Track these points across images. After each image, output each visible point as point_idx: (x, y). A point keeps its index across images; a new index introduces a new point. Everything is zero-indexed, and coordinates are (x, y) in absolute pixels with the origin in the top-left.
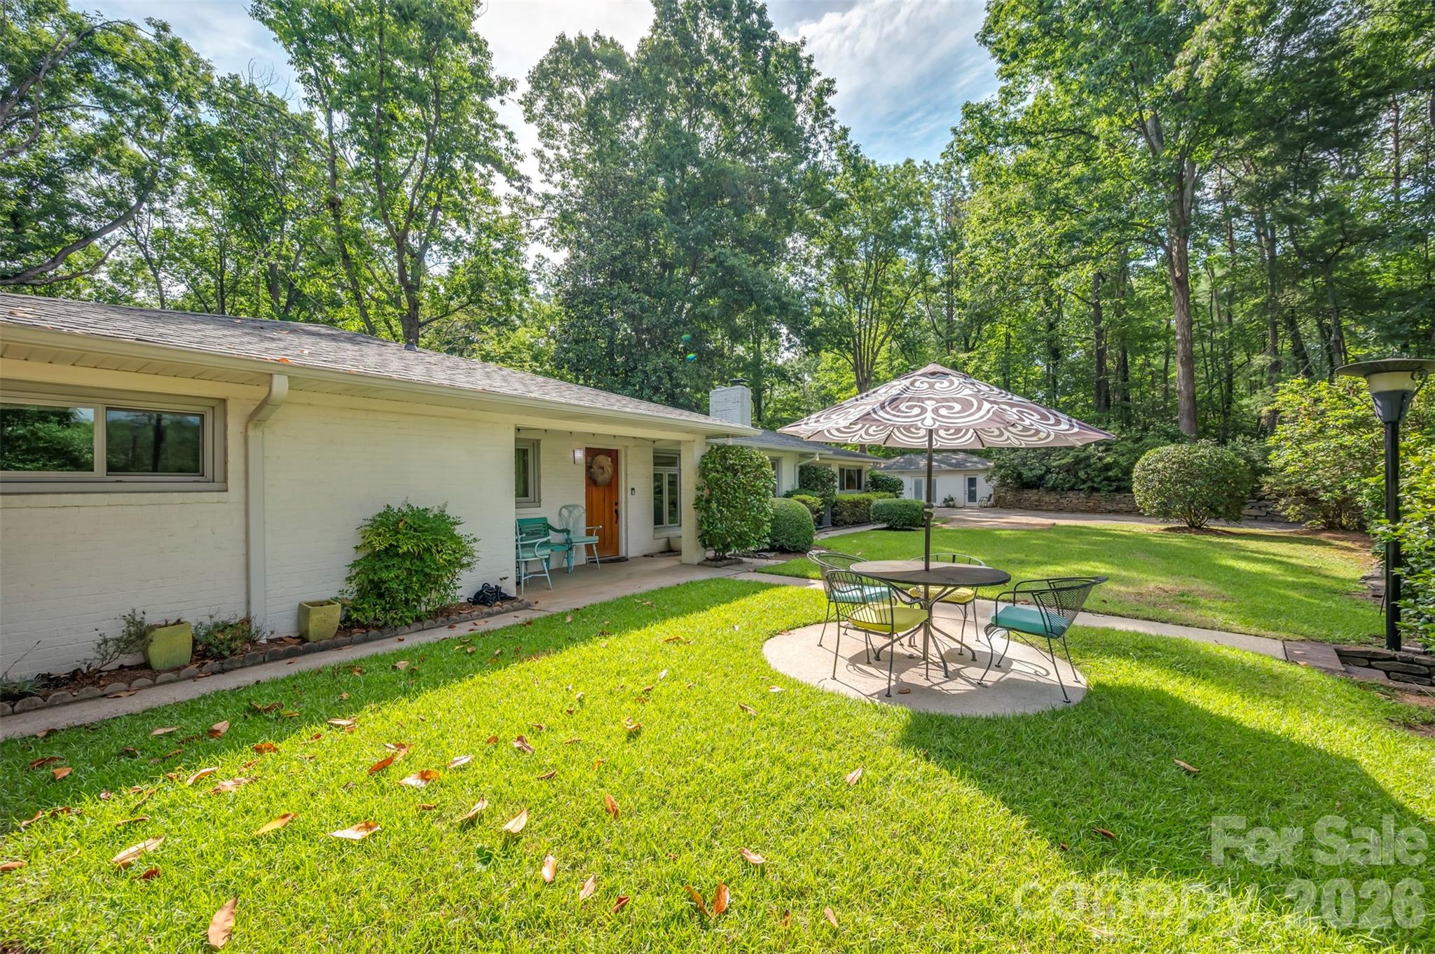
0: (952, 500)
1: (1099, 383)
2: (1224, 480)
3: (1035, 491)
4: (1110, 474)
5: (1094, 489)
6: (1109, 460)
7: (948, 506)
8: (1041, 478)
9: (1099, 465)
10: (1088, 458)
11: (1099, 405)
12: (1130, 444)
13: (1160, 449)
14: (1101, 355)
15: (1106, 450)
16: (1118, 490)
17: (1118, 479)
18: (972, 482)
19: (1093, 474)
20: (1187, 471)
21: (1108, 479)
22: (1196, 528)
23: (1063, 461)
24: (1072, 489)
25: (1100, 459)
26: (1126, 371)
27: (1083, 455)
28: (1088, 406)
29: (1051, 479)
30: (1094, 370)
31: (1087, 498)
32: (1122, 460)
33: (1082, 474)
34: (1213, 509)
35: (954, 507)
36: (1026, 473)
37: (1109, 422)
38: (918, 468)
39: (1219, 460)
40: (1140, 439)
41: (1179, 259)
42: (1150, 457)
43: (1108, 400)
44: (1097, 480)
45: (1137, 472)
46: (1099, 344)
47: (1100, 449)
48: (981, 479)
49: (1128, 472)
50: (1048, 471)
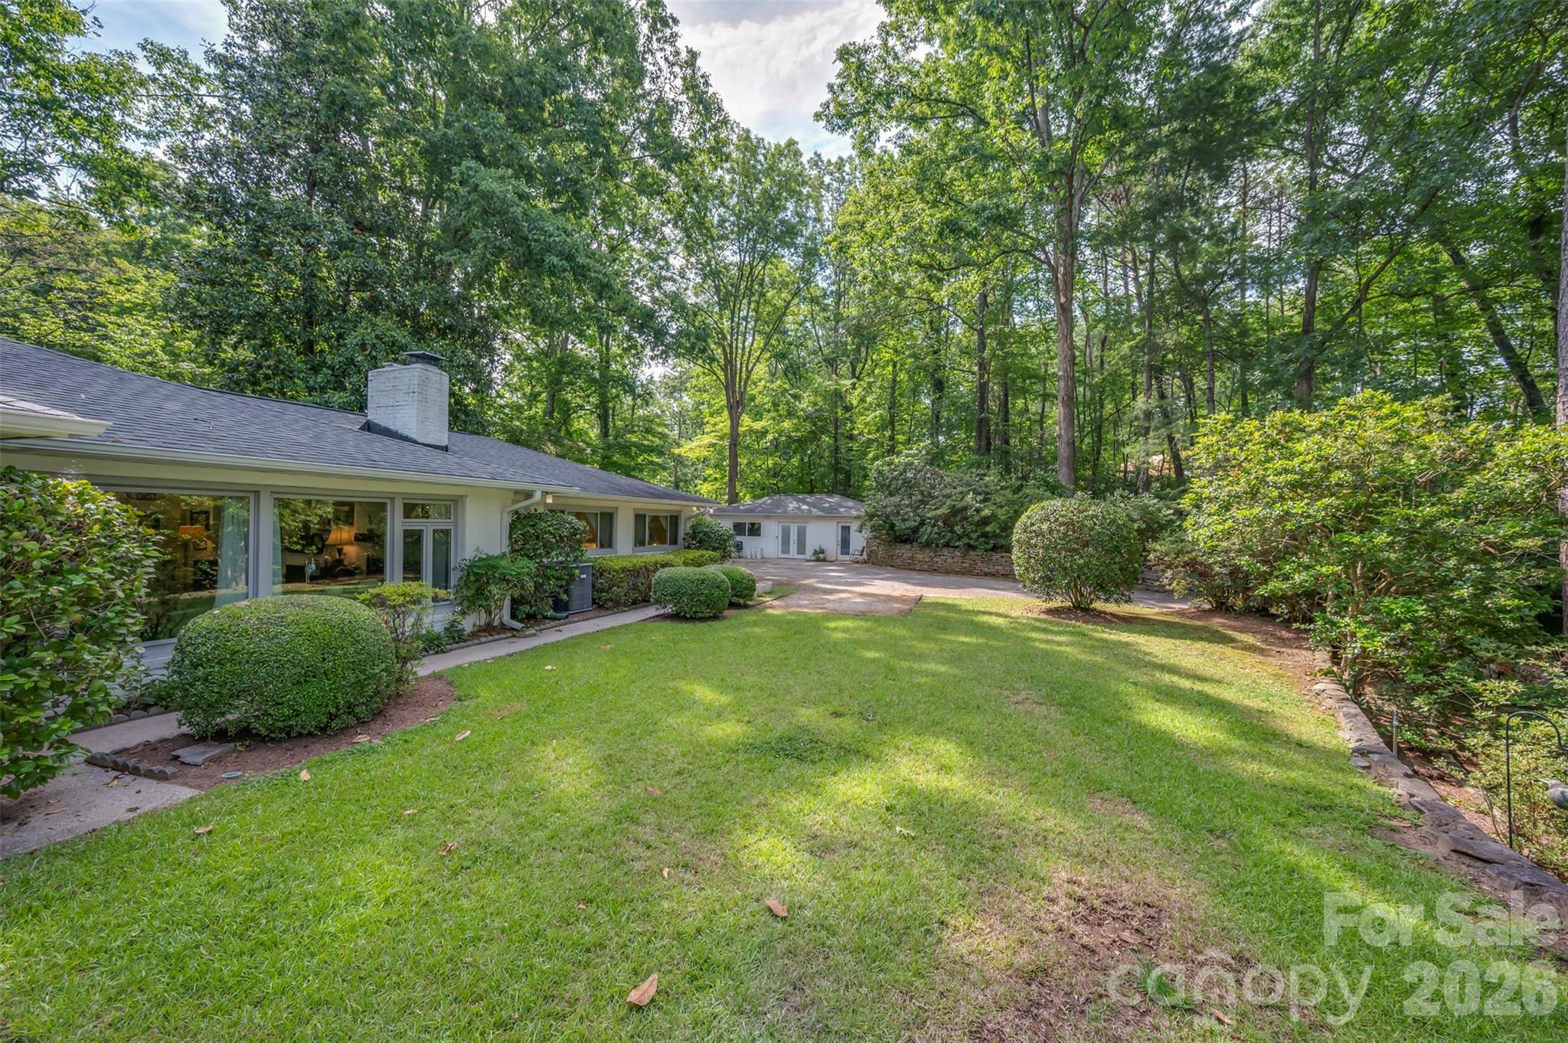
0: (822, 552)
1: (981, 421)
2: (1117, 549)
3: (908, 546)
4: (988, 529)
5: (970, 547)
6: (986, 512)
7: (818, 560)
8: (915, 530)
9: (976, 518)
10: (965, 509)
11: (980, 448)
12: (1008, 493)
13: (1045, 503)
14: (983, 388)
15: (985, 500)
16: (995, 548)
17: (996, 536)
18: (846, 530)
19: (970, 528)
20: (1076, 537)
21: (985, 535)
22: (1082, 610)
23: (939, 512)
24: (947, 545)
25: (978, 511)
26: (1007, 413)
27: (960, 505)
28: (969, 448)
29: (926, 532)
30: (976, 406)
31: (963, 557)
32: (1002, 514)
33: (958, 529)
34: (1102, 587)
35: (824, 560)
36: (900, 525)
37: (988, 467)
38: (785, 512)
39: (1113, 522)
40: (1020, 488)
41: (1065, 282)
42: (1033, 513)
43: (989, 444)
44: (974, 536)
45: (1017, 534)
46: (981, 377)
47: (979, 498)
48: (854, 526)
49: (1007, 528)
50: (922, 523)
